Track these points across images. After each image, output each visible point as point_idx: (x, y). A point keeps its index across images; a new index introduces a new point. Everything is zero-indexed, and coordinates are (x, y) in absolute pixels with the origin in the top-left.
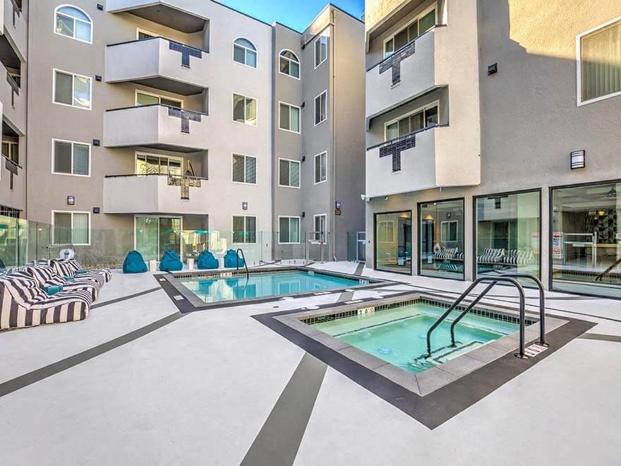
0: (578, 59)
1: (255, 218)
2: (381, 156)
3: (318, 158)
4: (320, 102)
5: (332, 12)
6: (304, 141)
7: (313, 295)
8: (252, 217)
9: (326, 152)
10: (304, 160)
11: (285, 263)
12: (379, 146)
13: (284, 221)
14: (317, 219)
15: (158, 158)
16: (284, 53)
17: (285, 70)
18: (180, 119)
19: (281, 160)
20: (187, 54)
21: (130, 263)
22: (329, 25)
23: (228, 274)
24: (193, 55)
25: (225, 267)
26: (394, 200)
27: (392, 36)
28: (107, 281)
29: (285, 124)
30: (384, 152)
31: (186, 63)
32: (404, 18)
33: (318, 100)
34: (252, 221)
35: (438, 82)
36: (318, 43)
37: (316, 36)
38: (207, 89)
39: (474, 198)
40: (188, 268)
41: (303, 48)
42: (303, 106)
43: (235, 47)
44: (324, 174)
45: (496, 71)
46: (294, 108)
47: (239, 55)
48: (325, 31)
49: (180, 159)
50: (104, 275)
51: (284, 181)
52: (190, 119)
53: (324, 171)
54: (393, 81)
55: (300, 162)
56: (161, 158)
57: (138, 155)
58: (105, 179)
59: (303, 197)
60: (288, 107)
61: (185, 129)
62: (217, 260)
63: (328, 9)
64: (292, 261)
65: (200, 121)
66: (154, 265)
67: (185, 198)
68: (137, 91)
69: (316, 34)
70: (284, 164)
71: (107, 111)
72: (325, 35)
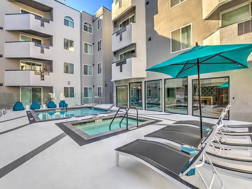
0: (171, 38)
1: (73, 88)
2: (116, 66)
3: (98, 65)
4: (99, 43)
5: (104, 9)
6: (94, 58)
7: (84, 116)
8: (72, 87)
9: (101, 62)
10: (94, 65)
11: (85, 105)
12: (116, 62)
13: (86, 89)
14: (99, 88)
15: (31, 63)
16: (86, 23)
17: (86, 29)
18: (40, 48)
19: (84, 65)
20: (43, 21)
21: (16, 107)
22: (102, 14)
23: (59, 110)
24: (46, 22)
25: (59, 107)
26: (123, 82)
27: (121, 23)
28: (4, 114)
29: (86, 51)
30: (117, 65)
31: (42, 25)
32: (125, 17)
33: (98, 42)
34: (72, 89)
35: (133, 42)
36: (98, 21)
37: (98, 18)
38: (52, 36)
39: (145, 82)
40: (43, 108)
41: (93, 21)
42: (93, 44)
43: (65, 19)
44: (101, 71)
45: (151, 40)
46: (90, 45)
47: (66, 23)
48: (101, 16)
49: (41, 64)
50: (3, 112)
51: (86, 73)
52: (45, 48)
53: (101, 69)
54: (120, 40)
55: (92, 66)
56: (32, 63)
57: (21, 62)
58: (5, 71)
59: (93, 80)
60: (87, 44)
61: (42, 52)
62: (56, 105)
63: (102, 8)
64: (88, 104)
65: (49, 48)
66: (28, 108)
67: (42, 80)
68: (20, 35)
69: (98, 17)
70: (86, 67)
71: (6, 42)
72: (101, 18)
